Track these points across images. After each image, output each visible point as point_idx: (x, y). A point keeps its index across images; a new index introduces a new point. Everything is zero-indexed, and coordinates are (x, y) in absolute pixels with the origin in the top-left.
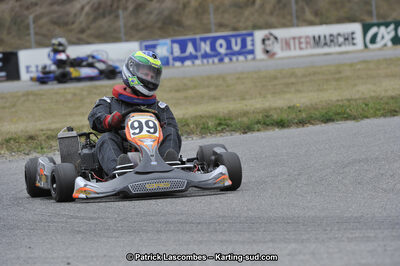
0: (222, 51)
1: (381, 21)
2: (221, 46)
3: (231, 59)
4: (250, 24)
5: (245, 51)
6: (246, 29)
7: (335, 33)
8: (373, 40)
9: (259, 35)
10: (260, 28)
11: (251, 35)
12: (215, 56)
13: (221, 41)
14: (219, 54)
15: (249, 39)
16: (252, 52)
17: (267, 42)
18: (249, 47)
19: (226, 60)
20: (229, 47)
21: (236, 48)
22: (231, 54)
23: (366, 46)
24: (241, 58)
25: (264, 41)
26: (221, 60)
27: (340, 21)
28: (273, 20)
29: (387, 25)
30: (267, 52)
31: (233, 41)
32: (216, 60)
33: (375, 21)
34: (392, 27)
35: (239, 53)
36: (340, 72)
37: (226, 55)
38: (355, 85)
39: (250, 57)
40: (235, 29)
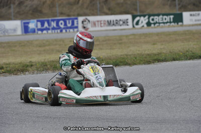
0: (62, 26)
1: (141, 14)
2: (61, 24)
3: (66, 31)
4: (76, 13)
5: (73, 27)
6: (74, 16)
7: (118, 19)
8: (137, 23)
9: (81, 19)
10: (81, 15)
11: (77, 19)
12: (58, 29)
13: (62, 22)
14: (60, 28)
15: (75, 21)
16: (77, 27)
17: (84, 23)
18: (75, 25)
19: (64, 31)
20: (65, 24)
21: (69, 25)
22: (66, 28)
23: (133, 27)
24: (71, 30)
25: (83, 22)
26: (61, 31)
27: (121, 13)
28: (87, 11)
29: (144, 16)
30: (84, 28)
31: (68, 21)
32: (59, 31)
33: (139, 14)
34: (147, 17)
35: (70, 28)
36: (121, 40)
37: (64, 28)
38: (129, 47)
39: (76, 30)
40: (69, 16)
